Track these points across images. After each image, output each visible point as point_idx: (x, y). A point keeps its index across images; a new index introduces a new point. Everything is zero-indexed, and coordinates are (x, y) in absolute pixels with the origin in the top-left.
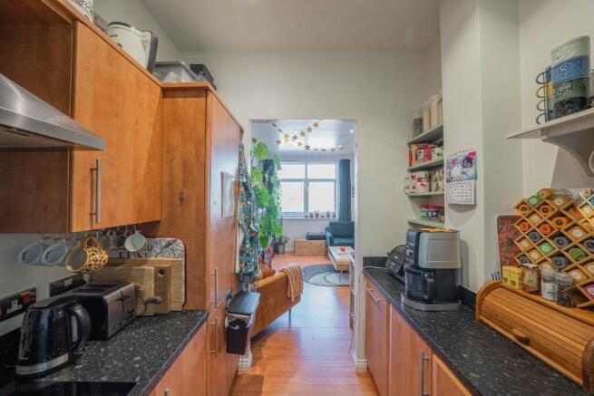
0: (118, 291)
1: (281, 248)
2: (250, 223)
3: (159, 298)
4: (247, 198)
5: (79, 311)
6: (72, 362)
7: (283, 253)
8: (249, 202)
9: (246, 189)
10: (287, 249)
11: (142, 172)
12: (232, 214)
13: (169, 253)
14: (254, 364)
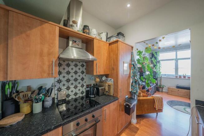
0: (101, 88)
1: (161, 90)
2: (135, 77)
3: (108, 91)
4: (134, 69)
5: (95, 89)
6: (94, 97)
7: (162, 92)
8: (135, 70)
9: (134, 65)
10: (164, 90)
11: (105, 63)
12: (128, 73)
13: (110, 81)
14: (137, 123)
